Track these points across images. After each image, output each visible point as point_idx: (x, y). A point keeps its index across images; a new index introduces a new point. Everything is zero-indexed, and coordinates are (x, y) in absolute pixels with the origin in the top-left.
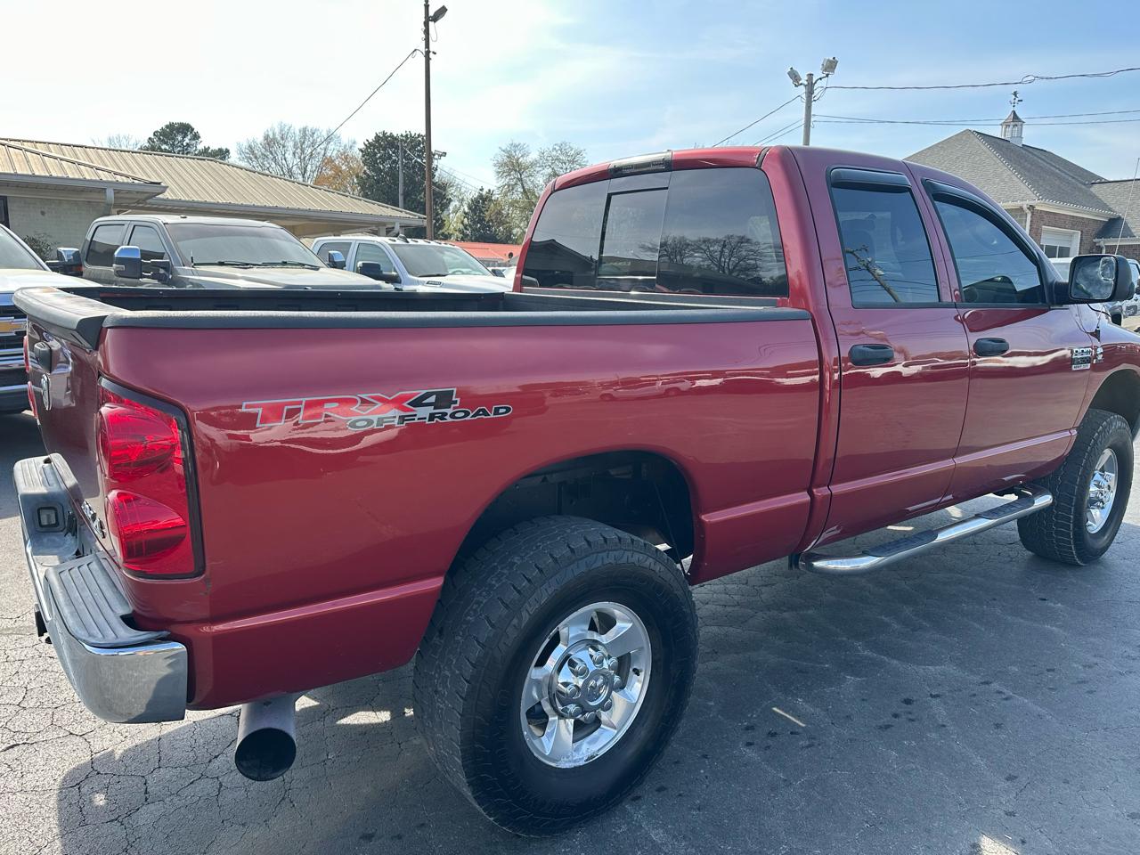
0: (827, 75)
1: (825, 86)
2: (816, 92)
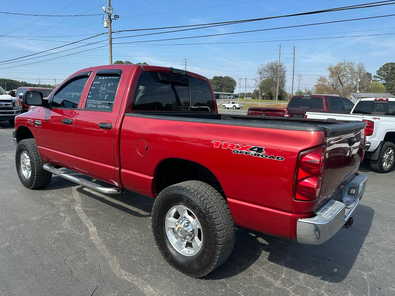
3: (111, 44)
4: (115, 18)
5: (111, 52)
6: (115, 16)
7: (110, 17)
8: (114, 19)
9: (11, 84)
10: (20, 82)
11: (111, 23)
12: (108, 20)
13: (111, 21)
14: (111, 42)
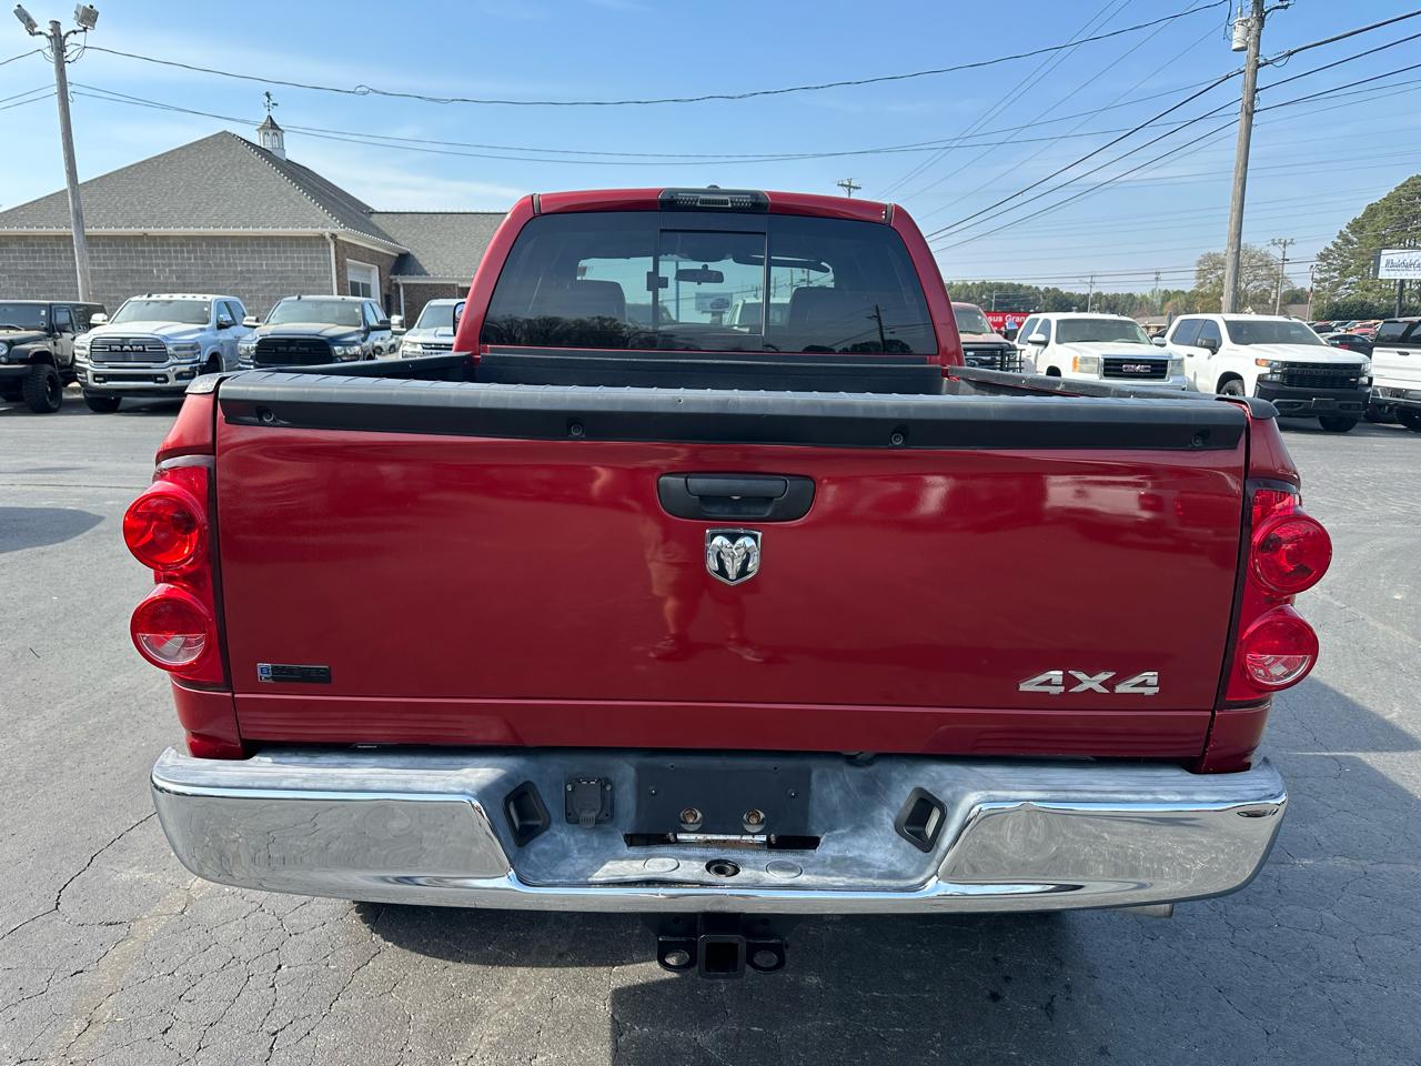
0: (85, 29)
1: (83, 45)
3: (1250, 114)
5: (1243, 152)
7: (1258, 2)
8: (1277, 8)
9: (1014, 297)
10: (1042, 289)
11: (1262, 25)
12: (1248, 20)
13: (1261, 20)
14: (1253, 107)
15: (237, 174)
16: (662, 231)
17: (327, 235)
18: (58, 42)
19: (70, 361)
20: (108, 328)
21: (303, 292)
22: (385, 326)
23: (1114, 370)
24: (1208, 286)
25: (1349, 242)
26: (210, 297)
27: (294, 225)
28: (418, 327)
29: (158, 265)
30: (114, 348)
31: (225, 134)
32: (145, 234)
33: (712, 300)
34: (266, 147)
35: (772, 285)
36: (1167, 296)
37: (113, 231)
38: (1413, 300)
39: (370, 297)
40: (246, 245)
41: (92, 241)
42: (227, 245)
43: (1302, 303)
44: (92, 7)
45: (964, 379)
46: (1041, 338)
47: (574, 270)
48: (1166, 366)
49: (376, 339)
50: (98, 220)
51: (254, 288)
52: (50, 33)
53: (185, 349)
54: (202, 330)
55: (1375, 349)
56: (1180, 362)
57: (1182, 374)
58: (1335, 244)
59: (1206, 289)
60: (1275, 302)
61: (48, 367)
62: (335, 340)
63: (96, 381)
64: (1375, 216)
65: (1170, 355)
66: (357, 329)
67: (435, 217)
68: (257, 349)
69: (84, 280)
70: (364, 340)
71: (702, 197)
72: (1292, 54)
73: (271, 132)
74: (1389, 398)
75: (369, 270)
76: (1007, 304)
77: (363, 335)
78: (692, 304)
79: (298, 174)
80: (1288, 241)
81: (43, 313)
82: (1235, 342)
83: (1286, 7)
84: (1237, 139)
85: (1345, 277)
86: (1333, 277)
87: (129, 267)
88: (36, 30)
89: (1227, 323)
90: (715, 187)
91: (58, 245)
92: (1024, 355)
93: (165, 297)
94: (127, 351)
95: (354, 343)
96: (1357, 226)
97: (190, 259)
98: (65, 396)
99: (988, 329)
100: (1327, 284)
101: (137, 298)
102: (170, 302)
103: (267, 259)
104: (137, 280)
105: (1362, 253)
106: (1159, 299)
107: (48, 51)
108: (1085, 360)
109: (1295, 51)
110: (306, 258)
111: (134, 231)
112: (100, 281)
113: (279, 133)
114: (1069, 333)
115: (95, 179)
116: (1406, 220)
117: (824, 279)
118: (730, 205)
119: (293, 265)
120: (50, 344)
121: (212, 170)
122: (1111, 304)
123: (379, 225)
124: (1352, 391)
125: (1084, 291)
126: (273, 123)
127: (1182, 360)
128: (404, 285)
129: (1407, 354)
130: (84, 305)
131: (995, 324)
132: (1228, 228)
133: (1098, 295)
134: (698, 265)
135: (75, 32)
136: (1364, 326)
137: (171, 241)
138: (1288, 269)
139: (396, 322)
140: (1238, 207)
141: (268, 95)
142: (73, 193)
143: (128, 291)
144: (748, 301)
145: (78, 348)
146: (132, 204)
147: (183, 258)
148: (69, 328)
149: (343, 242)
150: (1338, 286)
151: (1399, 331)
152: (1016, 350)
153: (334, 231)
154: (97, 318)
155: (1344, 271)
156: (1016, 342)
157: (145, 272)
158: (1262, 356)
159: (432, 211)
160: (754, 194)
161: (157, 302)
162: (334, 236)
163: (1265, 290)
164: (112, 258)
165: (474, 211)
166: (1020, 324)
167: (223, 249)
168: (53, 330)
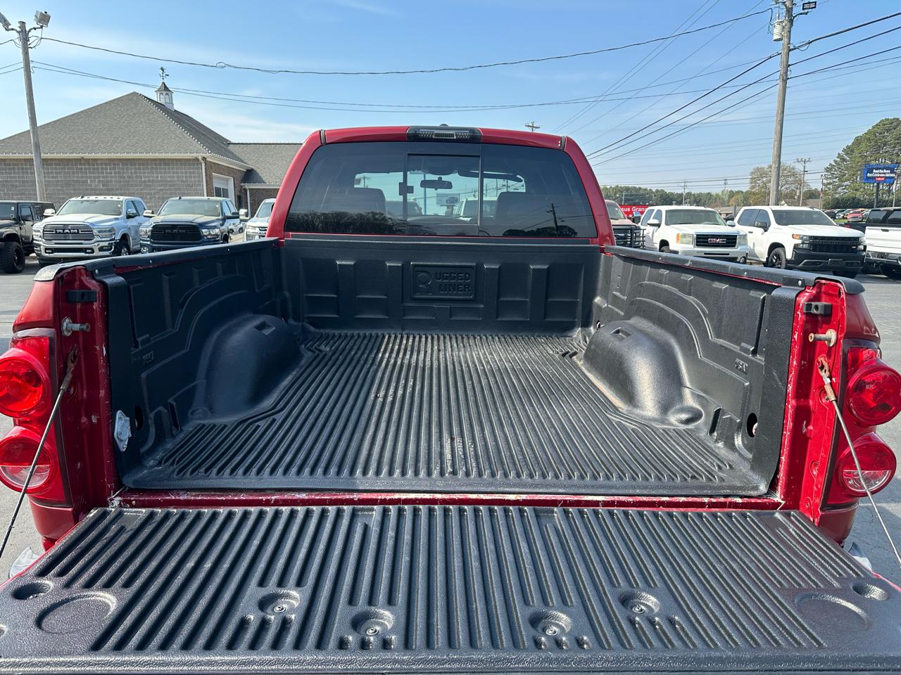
0: (42, 27)
1: (40, 36)
2: (31, 40)
3: (785, 80)
4: (806, 11)
5: (781, 101)
6: (806, 6)
7: (789, 11)
8: (801, 14)
11: (792, 24)
12: (783, 22)
13: (791, 21)
14: (787, 75)
15: (142, 119)
16: (408, 154)
17: (200, 158)
18: (24, 34)
19: (31, 239)
20: (55, 218)
21: (184, 194)
22: (236, 216)
23: (703, 242)
24: (757, 188)
25: (844, 160)
26: (122, 198)
27: (179, 152)
28: (257, 216)
29: (90, 177)
30: (58, 231)
31: (134, 94)
32: (83, 158)
33: (446, 198)
34: (161, 102)
35: (484, 188)
36: (732, 194)
37: (61, 156)
38: (884, 196)
39: (228, 197)
40: (147, 165)
41: (46, 162)
42: (135, 165)
43: (816, 198)
44: (46, 13)
45: (615, 255)
46: (656, 222)
47: (352, 181)
48: (735, 239)
49: (230, 224)
50: (52, 149)
51: (153, 191)
52: (19, 29)
53: (105, 231)
54: (116, 219)
55: (867, 228)
56: (745, 236)
57: (746, 244)
58: (836, 162)
59: (756, 190)
60: (799, 197)
61: (15, 244)
62: (203, 225)
63: (46, 253)
64: (860, 144)
65: (739, 232)
66: (217, 218)
67: (269, 146)
68: (152, 231)
69: (41, 187)
70: (222, 225)
71: (436, 132)
72: (811, 42)
73: (164, 93)
74: (876, 259)
75: (227, 180)
76: (632, 200)
77: (221, 222)
78: (434, 200)
79: (182, 119)
80: (807, 160)
81: (13, 209)
82: (779, 224)
83: (806, 13)
84: (777, 96)
85: (842, 182)
86: (835, 182)
87: (72, 179)
88: (10, 27)
89: (773, 211)
90: (445, 125)
91: (26, 165)
92: (645, 232)
93: (93, 198)
94: (67, 233)
95: (215, 227)
96: (849, 150)
97: (112, 173)
98: (27, 262)
99: (622, 216)
100: (831, 186)
101: (74, 199)
102: (96, 201)
103: (161, 173)
104: (77, 187)
105: (852, 167)
106: (727, 196)
107: (17, 41)
108: (684, 236)
109: (813, 41)
110: (186, 173)
111: (75, 156)
112: (53, 188)
113: (170, 93)
114: (673, 218)
115: (51, 123)
116: (879, 146)
117: (519, 187)
118: (455, 138)
119: (178, 177)
120: (17, 228)
121: (126, 116)
122: (697, 200)
123: (233, 151)
124: (853, 254)
125: (679, 192)
126: (165, 87)
127: (746, 235)
128: (250, 189)
129: (888, 231)
130: (41, 204)
131: (626, 213)
132: (772, 152)
133: (689, 194)
134: (435, 177)
135: (35, 29)
136: (855, 213)
137: (99, 162)
138: (807, 177)
139: (243, 213)
140: (778, 139)
141: (162, 69)
142: (33, 132)
143: (71, 194)
144: (469, 199)
145: (35, 231)
146: (74, 138)
147: (107, 173)
148: (30, 218)
149: (210, 162)
150: (838, 187)
151: (881, 216)
152: (640, 229)
153: (204, 155)
154: (48, 211)
155: (841, 178)
156: (639, 224)
157: (82, 182)
158: (796, 232)
159: (267, 142)
160: (472, 130)
161: (88, 201)
162: (204, 159)
163: (793, 190)
164: (61, 173)
165: (294, 142)
166: (642, 213)
167: (133, 167)
168: (19, 220)
